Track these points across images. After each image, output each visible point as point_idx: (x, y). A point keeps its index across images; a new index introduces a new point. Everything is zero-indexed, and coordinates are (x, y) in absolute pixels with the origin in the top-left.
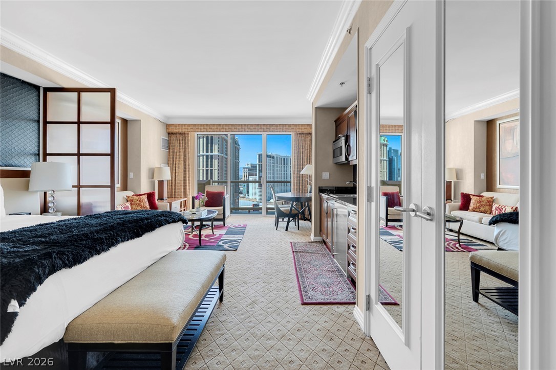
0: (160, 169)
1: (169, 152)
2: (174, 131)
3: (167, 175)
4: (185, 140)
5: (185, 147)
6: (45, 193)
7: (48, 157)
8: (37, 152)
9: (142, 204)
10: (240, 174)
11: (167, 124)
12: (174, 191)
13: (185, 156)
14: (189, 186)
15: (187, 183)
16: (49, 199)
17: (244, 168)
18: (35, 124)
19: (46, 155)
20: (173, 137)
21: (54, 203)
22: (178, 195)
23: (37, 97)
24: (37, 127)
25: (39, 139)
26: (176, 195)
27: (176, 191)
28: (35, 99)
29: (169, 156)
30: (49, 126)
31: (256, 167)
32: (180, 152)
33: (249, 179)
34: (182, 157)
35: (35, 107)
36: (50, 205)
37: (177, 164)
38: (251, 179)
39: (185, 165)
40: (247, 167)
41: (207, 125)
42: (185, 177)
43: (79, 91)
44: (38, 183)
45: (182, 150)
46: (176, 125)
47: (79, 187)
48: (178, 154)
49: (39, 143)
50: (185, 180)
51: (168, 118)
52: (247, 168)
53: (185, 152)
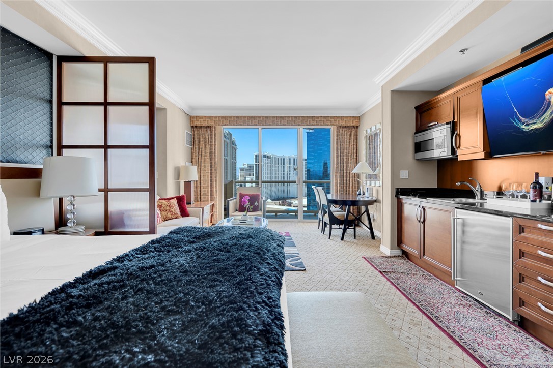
0: (186, 167)
1: (193, 149)
2: (198, 123)
3: (194, 175)
4: (211, 135)
5: (211, 142)
6: (61, 200)
7: (64, 151)
8: (49, 144)
9: (173, 210)
10: (237, 174)
11: (191, 116)
12: (199, 193)
13: (211, 153)
14: (216, 188)
15: (214, 184)
16: (67, 207)
17: (241, 169)
18: (46, 105)
19: (61, 147)
20: (197, 132)
21: (74, 213)
22: (204, 198)
23: (48, 68)
24: (48, 109)
25: (52, 126)
26: (202, 198)
27: (202, 193)
28: (46, 70)
29: (193, 153)
30: (65, 108)
31: (253, 167)
32: (205, 148)
33: (245, 179)
34: (208, 154)
35: (46, 82)
36: (69, 216)
37: (202, 162)
38: (248, 179)
39: (211, 163)
40: (243, 167)
41: (237, 117)
42: (211, 177)
43: (106, 61)
44: (52, 186)
45: (208, 147)
46: (201, 117)
47: (106, 190)
48: (203, 150)
49: (52, 131)
50: (211, 181)
51: (193, 108)
52: (243, 169)
53: (211, 149)
